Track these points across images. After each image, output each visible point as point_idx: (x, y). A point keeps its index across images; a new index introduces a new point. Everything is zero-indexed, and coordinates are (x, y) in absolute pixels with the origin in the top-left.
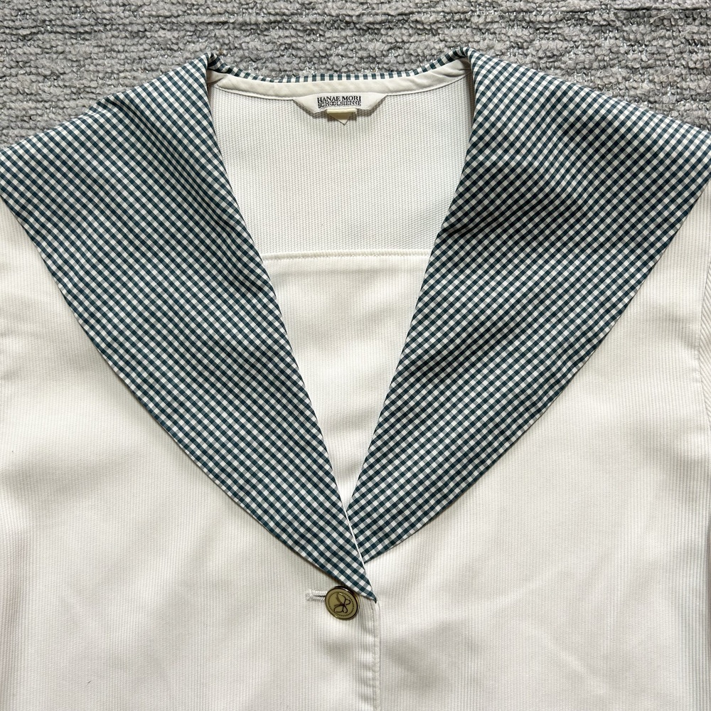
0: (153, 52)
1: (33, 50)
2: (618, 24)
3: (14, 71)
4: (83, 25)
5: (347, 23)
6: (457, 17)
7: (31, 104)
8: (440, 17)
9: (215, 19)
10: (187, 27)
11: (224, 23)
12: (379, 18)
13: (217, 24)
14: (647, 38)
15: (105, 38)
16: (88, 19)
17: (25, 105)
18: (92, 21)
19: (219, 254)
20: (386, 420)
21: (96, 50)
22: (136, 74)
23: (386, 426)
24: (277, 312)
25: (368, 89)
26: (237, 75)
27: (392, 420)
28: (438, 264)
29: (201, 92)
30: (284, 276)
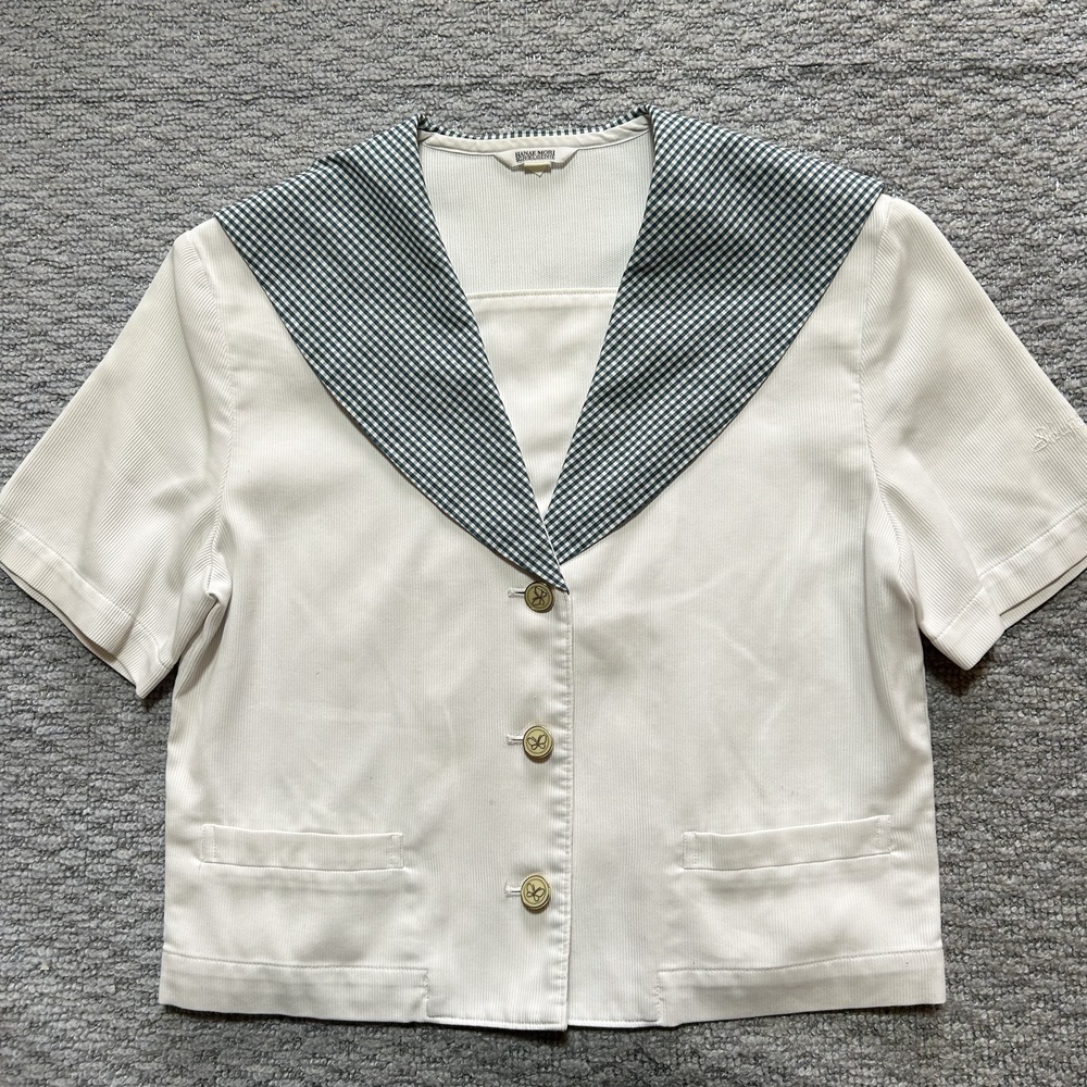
0: (365, 113)
1: (254, 114)
2: (793, 79)
3: (238, 134)
4: (300, 90)
5: (543, 83)
6: (643, 76)
7: (255, 163)
8: (627, 77)
9: (422, 82)
10: (396, 90)
11: (430, 86)
12: (572, 78)
13: (424, 86)
14: (819, 92)
15: (321, 101)
16: (305, 84)
17: (249, 164)
18: (309, 87)
19: (429, 294)
20: (578, 441)
21: (313, 112)
22: (349, 134)
23: (578, 446)
24: (480, 345)
25: (561, 144)
26: (443, 133)
27: (584, 441)
28: (624, 300)
29: (413, 149)
30: (486, 313)
